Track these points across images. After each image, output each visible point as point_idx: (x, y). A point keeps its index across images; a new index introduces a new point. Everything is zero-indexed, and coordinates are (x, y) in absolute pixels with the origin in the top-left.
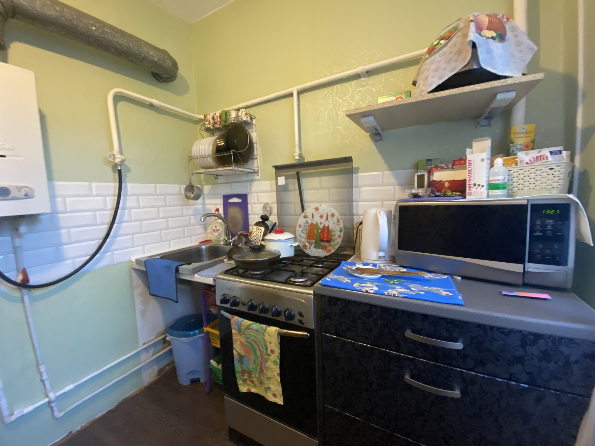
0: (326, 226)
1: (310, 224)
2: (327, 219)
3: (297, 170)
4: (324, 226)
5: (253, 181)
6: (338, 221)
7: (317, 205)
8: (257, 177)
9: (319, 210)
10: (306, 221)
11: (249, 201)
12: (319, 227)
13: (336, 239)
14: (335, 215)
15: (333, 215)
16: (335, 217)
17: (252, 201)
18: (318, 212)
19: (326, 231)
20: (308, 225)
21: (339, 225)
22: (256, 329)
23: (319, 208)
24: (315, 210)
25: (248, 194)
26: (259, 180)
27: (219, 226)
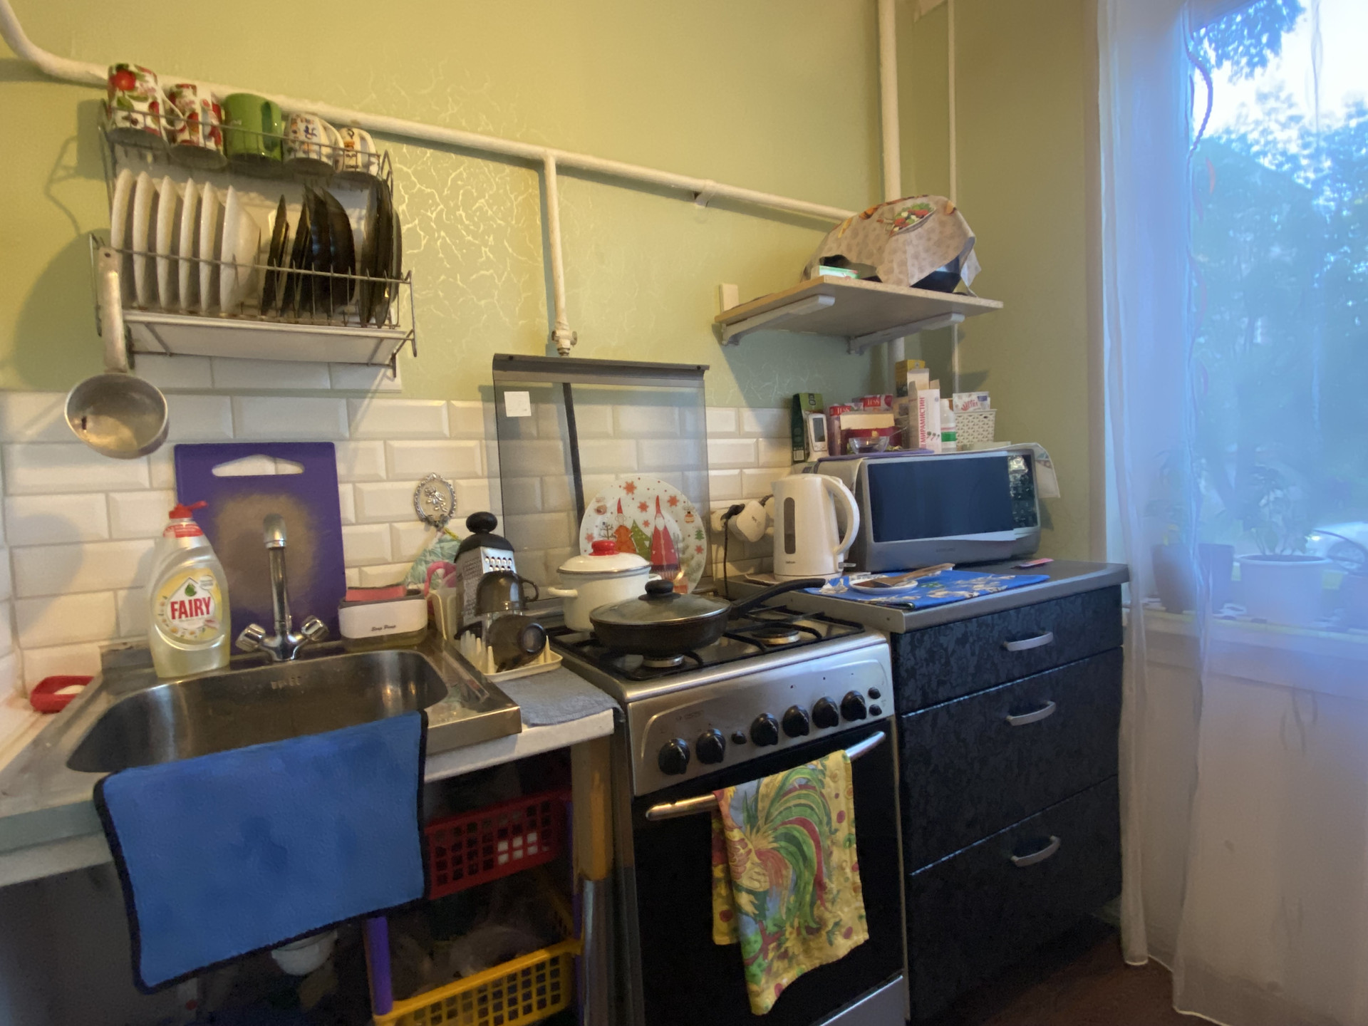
0: (661, 528)
1: (615, 528)
2: (658, 510)
3: (566, 378)
4: (656, 530)
5: (362, 394)
6: (689, 513)
7: (630, 477)
8: (387, 384)
9: (635, 491)
10: (604, 523)
11: (341, 469)
12: (643, 534)
13: (693, 557)
14: (678, 501)
15: (673, 501)
16: (680, 505)
17: (359, 470)
18: (634, 496)
19: (662, 542)
20: (610, 532)
21: (692, 522)
22: (803, 782)
23: (635, 484)
24: (625, 491)
25: (334, 442)
26: (395, 393)
27: (204, 584)
